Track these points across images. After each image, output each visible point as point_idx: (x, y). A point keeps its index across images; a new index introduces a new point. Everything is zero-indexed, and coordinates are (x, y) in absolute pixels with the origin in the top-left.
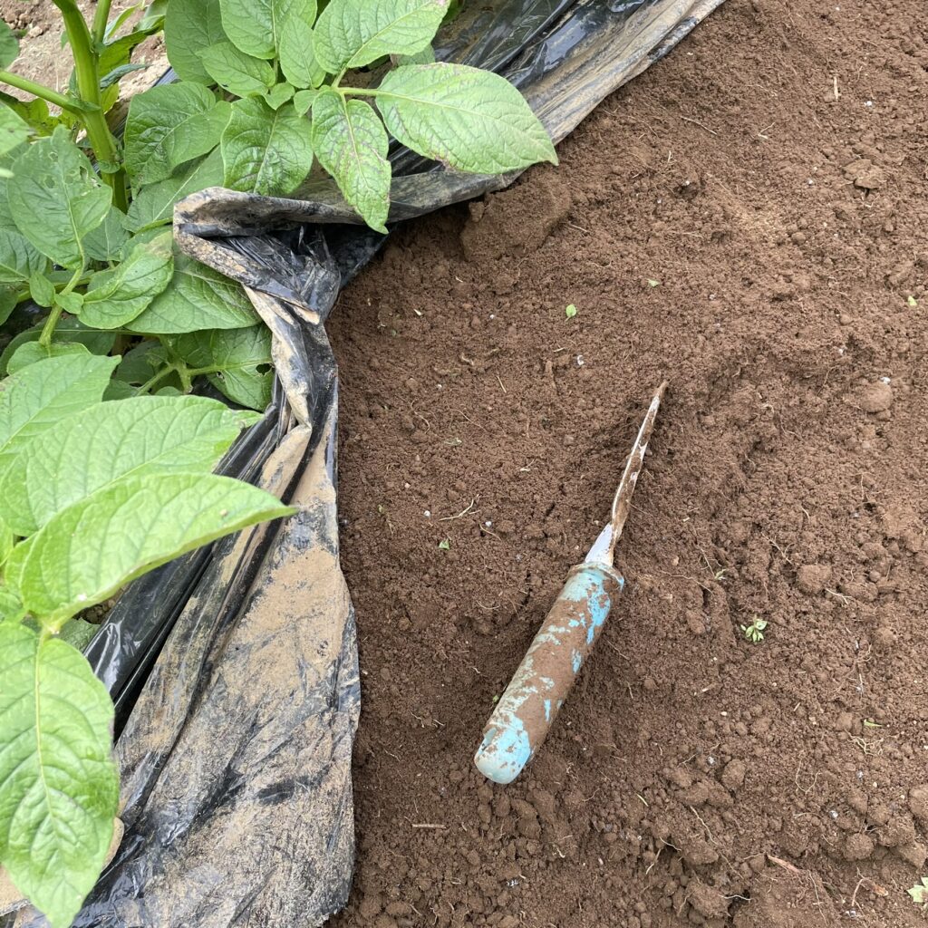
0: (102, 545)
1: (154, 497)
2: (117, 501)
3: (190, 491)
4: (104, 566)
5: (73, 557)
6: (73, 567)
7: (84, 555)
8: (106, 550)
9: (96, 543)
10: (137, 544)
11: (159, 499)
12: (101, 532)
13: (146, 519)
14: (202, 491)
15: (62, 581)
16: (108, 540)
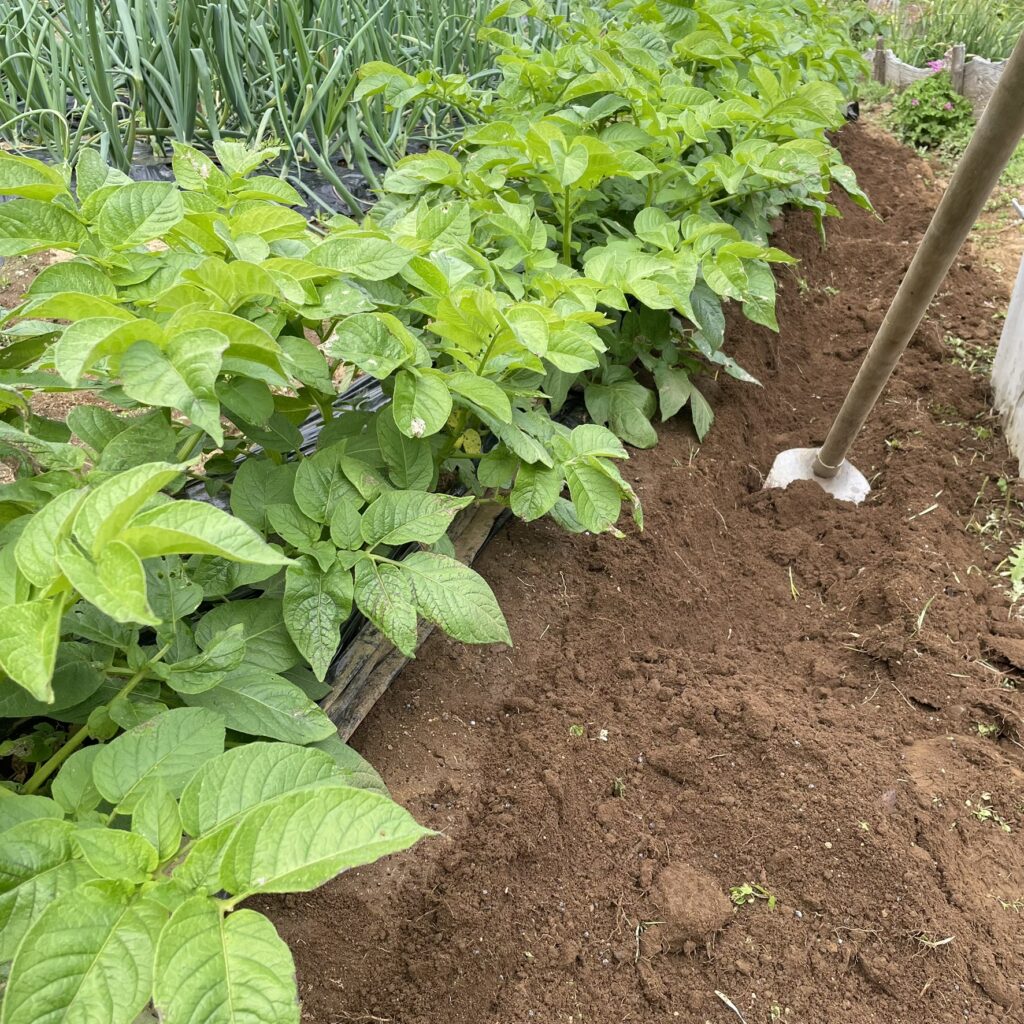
0: (281, 839)
1: (322, 805)
2: (296, 805)
3: (349, 802)
4: (281, 856)
5: (257, 847)
6: (256, 855)
7: (267, 845)
8: (284, 843)
9: (276, 836)
10: (308, 839)
11: (325, 807)
12: (281, 829)
13: (315, 821)
14: (358, 803)
15: (247, 866)
16: (286, 835)
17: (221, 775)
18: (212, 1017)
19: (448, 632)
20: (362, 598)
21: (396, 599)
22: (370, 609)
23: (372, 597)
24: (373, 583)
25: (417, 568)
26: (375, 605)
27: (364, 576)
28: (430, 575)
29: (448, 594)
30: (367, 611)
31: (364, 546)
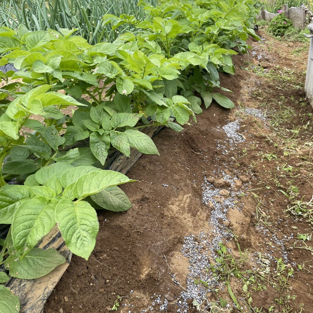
0: (90, 184)
1: (102, 175)
2: (94, 175)
3: (110, 174)
4: (91, 188)
5: (84, 186)
6: (84, 188)
7: (86, 186)
8: (91, 185)
9: (89, 183)
10: (98, 184)
11: (103, 176)
12: (90, 182)
13: (100, 179)
14: (112, 174)
15: (81, 191)
16: (92, 183)
17: (73, 174)
18: (73, 226)
19: (140, 151)
20: (113, 142)
21: (123, 141)
22: (116, 145)
23: (116, 142)
24: (116, 138)
25: (129, 134)
26: (117, 144)
27: (113, 136)
28: (133, 136)
29: (139, 140)
30: (115, 146)
31: (113, 129)
